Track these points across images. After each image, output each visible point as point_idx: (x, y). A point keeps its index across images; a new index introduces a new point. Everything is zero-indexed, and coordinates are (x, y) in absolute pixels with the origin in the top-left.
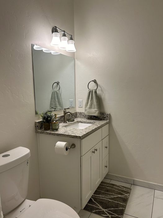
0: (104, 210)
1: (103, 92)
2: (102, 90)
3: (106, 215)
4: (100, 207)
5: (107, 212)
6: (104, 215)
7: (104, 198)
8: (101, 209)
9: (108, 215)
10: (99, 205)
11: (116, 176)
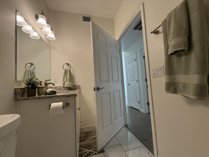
0: (90, 150)
1: (74, 72)
2: (73, 70)
3: (93, 154)
4: (86, 150)
5: (93, 151)
6: (92, 154)
7: (85, 143)
8: (88, 152)
9: (95, 152)
10: (84, 149)
11: (85, 128)
